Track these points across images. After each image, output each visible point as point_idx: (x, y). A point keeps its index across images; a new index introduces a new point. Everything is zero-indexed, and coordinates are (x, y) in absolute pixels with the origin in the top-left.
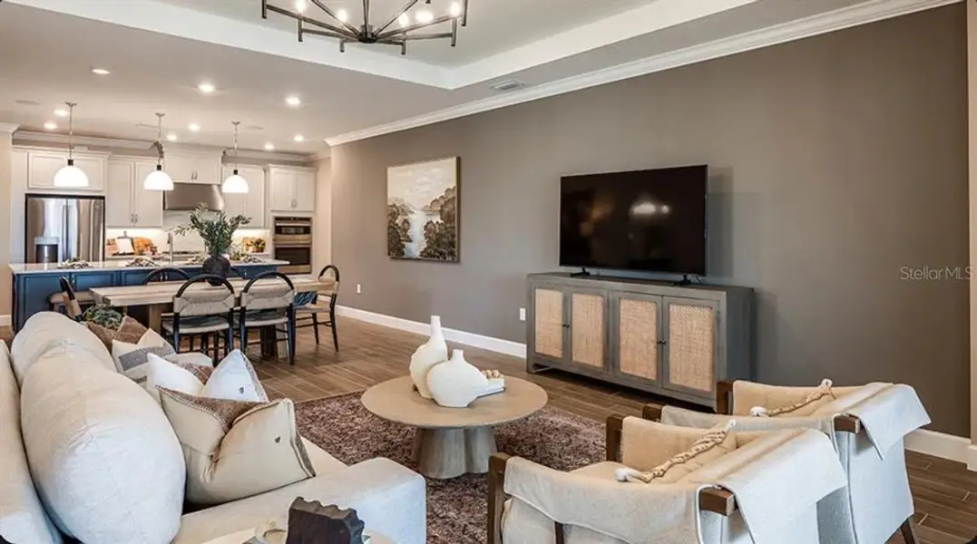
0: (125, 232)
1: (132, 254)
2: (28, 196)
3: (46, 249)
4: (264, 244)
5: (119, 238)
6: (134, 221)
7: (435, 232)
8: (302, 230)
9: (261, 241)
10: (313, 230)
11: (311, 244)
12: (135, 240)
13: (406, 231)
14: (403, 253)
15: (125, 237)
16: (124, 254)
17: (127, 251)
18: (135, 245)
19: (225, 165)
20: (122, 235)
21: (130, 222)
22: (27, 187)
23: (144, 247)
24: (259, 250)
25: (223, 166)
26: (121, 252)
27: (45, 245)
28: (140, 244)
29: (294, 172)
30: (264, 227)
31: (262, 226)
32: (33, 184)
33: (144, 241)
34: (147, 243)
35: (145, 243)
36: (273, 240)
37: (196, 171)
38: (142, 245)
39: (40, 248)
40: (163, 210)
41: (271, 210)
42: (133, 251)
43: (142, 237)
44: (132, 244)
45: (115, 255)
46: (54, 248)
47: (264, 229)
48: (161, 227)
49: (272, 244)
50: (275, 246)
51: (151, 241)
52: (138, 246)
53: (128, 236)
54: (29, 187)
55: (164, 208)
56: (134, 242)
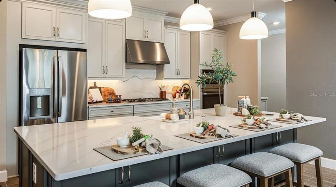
0: (95, 83)
1: (101, 102)
2: (22, 46)
3: (39, 100)
4: (190, 92)
5: (91, 88)
9: (188, 89)
12: (102, 89)
15: (95, 87)
16: (97, 102)
17: (99, 100)
18: (103, 94)
19: (166, 27)
20: (93, 86)
21: (103, 73)
22: (21, 37)
23: (109, 95)
24: (188, 96)
25: (165, 28)
26: (95, 101)
27: (38, 96)
28: (106, 93)
29: (212, 34)
30: (191, 78)
31: (190, 78)
32: (26, 35)
33: (108, 91)
34: (111, 92)
35: (109, 92)
36: (201, 89)
37: (147, 31)
38: (107, 94)
39: (33, 99)
40: (125, 63)
41: (200, 65)
42: (102, 100)
43: (107, 87)
44: (101, 93)
45: (89, 103)
46: (46, 99)
47: (191, 80)
48: (124, 78)
49: (201, 92)
50: (203, 93)
51: (114, 91)
52: (105, 95)
53: (98, 86)
54: (23, 37)
55: (126, 61)
56: (102, 91)
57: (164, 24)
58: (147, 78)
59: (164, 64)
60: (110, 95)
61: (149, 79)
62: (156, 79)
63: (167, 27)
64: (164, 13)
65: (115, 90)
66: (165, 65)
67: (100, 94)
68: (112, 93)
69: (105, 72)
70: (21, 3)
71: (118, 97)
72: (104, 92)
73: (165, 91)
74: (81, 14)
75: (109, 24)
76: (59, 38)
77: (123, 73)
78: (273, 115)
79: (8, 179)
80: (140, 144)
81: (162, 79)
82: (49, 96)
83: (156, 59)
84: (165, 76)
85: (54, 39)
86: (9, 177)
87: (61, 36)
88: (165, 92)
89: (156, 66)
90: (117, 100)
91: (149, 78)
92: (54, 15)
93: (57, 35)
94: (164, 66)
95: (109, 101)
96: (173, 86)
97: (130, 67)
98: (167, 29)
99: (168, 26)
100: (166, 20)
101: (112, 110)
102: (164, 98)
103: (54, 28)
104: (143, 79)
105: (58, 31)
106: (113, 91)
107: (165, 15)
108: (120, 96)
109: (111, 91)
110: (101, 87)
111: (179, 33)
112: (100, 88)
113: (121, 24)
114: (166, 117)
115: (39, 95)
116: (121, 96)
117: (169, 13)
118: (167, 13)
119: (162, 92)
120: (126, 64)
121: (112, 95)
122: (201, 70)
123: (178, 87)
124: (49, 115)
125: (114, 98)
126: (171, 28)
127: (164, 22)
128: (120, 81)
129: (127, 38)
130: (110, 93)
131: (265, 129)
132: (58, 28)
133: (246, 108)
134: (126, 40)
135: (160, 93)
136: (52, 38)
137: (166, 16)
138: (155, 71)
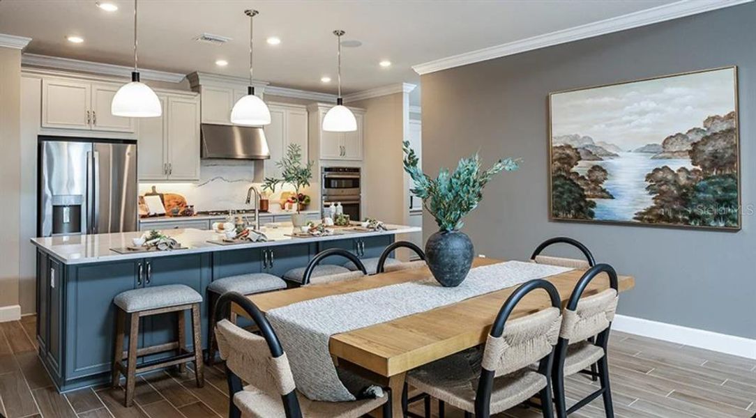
0: (154, 188)
1: (163, 215)
2: (41, 138)
3: (66, 211)
4: (309, 201)
5: (146, 195)
6: (167, 173)
7: (676, 183)
8: (350, 183)
9: (305, 197)
10: (363, 183)
11: (359, 200)
12: (165, 197)
13: (597, 182)
14: (592, 214)
15: (154, 194)
16: (155, 216)
17: (159, 212)
18: (166, 203)
19: (267, 105)
20: (151, 192)
21: (164, 174)
22: (39, 126)
23: (176, 205)
24: (303, 208)
26: (152, 214)
27: (64, 206)
28: (172, 203)
32: (48, 123)
33: (175, 199)
34: (180, 201)
36: (323, 195)
38: (174, 204)
39: (57, 210)
40: (199, 161)
41: (320, 161)
42: (165, 212)
43: (174, 194)
44: (163, 202)
45: (143, 217)
46: (76, 210)
48: (198, 180)
49: (322, 200)
52: (169, 205)
53: (158, 192)
54: (43, 126)
55: (201, 156)
56: (165, 199)
58: (239, 181)
59: (263, 159)
60: (178, 204)
61: (242, 182)
62: (253, 182)
63: (269, 104)
64: (261, 83)
65: (185, 197)
66: (265, 160)
67: (162, 204)
68: (181, 203)
69: (168, 171)
70: (40, 80)
71: (190, 208)
72: (168, 201)
73: (267, 199)
75: (173, 102)
76: (96, 126)
77: (196, 173)
79: (22, 317)
80: (155, 243)
81: (261, 182)
82: (80, 206)
83: (260, 152)
85: (88, 127)
86: (23, 315)
87: (98, 123)
88: (267, 201)
89: (253, 162)
90: (188, 213)
91: (242, 180)
92: (88, 94)
93: (93, 122)
94: (263, 162)
95: (174, 214)
96: (282, 192)
97: (210, 164)
100: (266, 92)
101: (176, 226)
102: (265, 209)
103: (88, 112)
104: (232, 182)
105: (94, 116)
106: (183, 199)
107: (265, 86)
108: (192, 207)
109: (178, 199)
110: (163, 193)
111: (288, 111)
112: (162, 196)
113: (193, 102)
114: (218, 227)
115: (65, 204)
116: (194, 207)
118: (268, 82)
119: (263, 200)
121: (180, 205)
123: (289, 193)
124: (80, 231)
125: (182, 209)
126: (275, 105)
128: (194, 185)
129: (202, 123)
130: (178, 202)
132: (94, 112)
133: (331, 217)
135: (259, 202)
136: (86, 125)
138: (252, 169)
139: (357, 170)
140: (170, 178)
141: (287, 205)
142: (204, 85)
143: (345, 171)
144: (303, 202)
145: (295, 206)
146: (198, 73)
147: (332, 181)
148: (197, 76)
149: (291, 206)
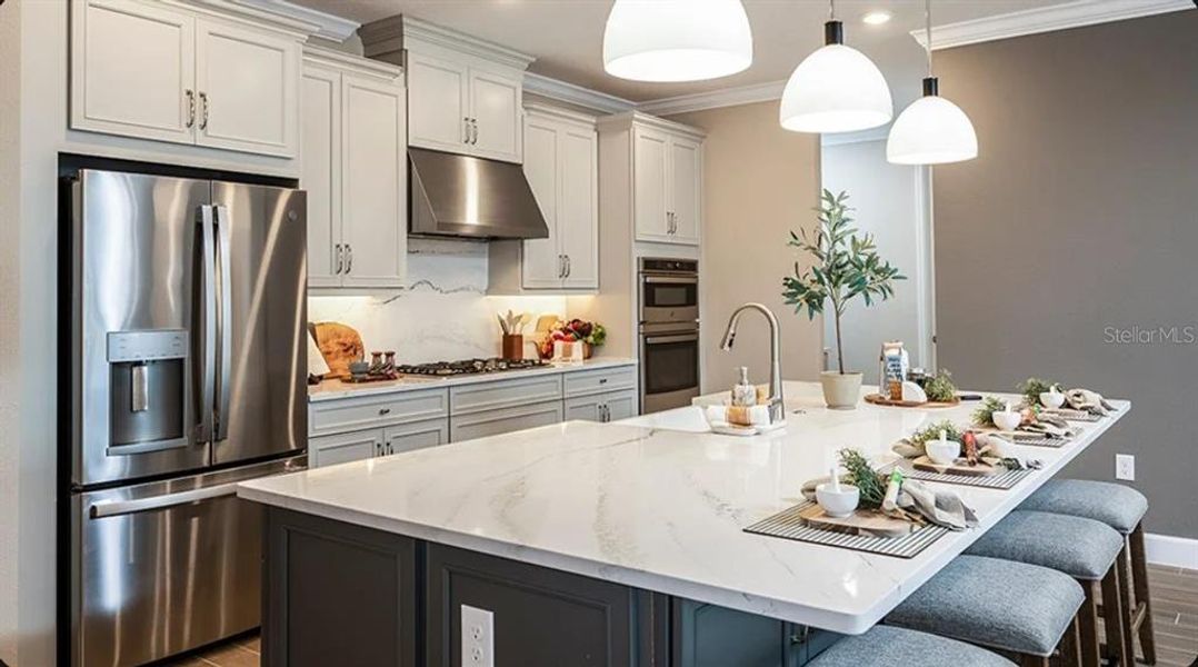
1: (324, 379)
2: (68, 162)
9: (589, 326)
10: (702, 295)
12: (319, 332)
19: (526, 109)
21: (334, 272)
22: (65, 123)
23: (342, 353)
25: (525, 113)
29: (669, 137)
30: (599, 288)
31: (596, 286)
32: (86, 118)
33: (339, 336)
34: (349, 341)
35: (341, 340)
36: (641, 323)
37: (473, 121)
38: (336, 349)
39: (121, 372)
40: (405, 235)
41: (637, 241)
42: (327, 370)
43: (335, 324)
46: (171, 372)
47: (600, 293)
48: (392, 288)
49: (639, 333)
50: (645, 338)
51: (356, 336)
52: (329, 353)
54: (74, 127)
55: (408, 229)
56: (318, 339)
57: (523, 99)
58: (462, 289)
59: (521, 239)
60: (346, 351)
61: (467, 293)
62: (488, 292)
63: (532, 109)
64: (521, 59)
66: (526, 241)
67: (318, 350)
68: (351, 346)
69: (345, 268)
71: (383, 357)
72: (324, 342)
73: (517, 333)
74: (281, 47)
75: (354, 87)
76: (206, 135)
77: (398, 268)
78: (980, 398)
81: (517, 293)
82: (181, 361)
84: (525, 281)
85: (186, 138)
87: (213, 128)
88: (521, 337)
89: (487, 244)
90: (384, 370)
91: (468, 289)
92: (189, 44)
93: (199, 122)
94: (522, 245)
95: (356, 376)
96: (538, 317)
98: (529, 115)
99: (535, 106)
100: (528, 86)
101: (382, 408)
102: (516, 357)
103: (190, 93)
104: (447, 292)
105: (204, 107)
107: (527, 66)
108: (390, 355)
109: (346, 337)
110: (315, 323)
111: (565, 129)
112: (313, 329)
113: (392, 92)
114: (730, 417)
115: (145, 358)
116: (395, 357)
117: (538, 60)
118: (534, 60)
119: (512, 336)
120: (408, 238)
121: (351, 351)
122: (638, 259)
123: (555, 319)
124: (181, 436)
126: (543, 111)
127: (524, 92)
128: (374, 301)
129: (410, 144)
130: (345, 345)
131: (1065, 438)
132: (203, 95)
134: (409, 147)
135: (501, 340)
136: (183, 132)
137: (527, 73)
138: (485, 262)
139: (691, 266)
140: (348, 281)
141: (559, 345)
142: (413, 52)
143: (676, 268)
144: (591, 339)
145: (578, 347)
146: (405, 20)
147: (657, 290)
148: (401, 25)
149: (570, 347)
